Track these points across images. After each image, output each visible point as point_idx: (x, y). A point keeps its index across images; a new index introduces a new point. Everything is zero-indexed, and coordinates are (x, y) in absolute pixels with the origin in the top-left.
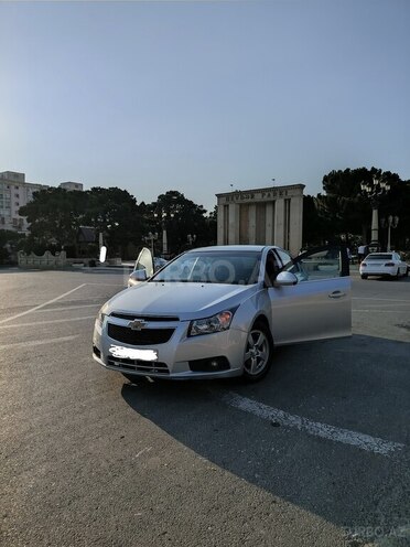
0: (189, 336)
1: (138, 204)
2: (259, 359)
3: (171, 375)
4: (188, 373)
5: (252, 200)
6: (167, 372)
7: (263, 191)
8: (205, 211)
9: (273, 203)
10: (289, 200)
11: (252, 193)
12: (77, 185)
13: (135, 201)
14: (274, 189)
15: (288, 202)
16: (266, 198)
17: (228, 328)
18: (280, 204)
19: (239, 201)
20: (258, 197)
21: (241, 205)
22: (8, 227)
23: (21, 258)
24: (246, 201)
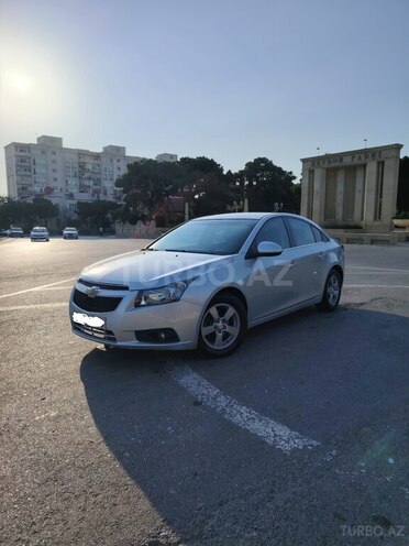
0: (137, 305)
1: (225, 172)
2: (226, 335)
3: (118, 343)
4: (134, 343)
5: (341, 165)
6: (114, 340)
7: (352, 154)
8: (294, 178)
9: (365, 166)
10: (383, 163)
11: (340, 156)
12: (172, 156)
13: (222, 170)
14: (365, 152)
15: (381, 164)
16: (356, 161)
17: (178, 300)
18: (372, 168)
19: (326, 165)
20: (347, 161)
21: (328, 170)
22: (110, 198)
23: (118, 227)
24: (333, 165)
